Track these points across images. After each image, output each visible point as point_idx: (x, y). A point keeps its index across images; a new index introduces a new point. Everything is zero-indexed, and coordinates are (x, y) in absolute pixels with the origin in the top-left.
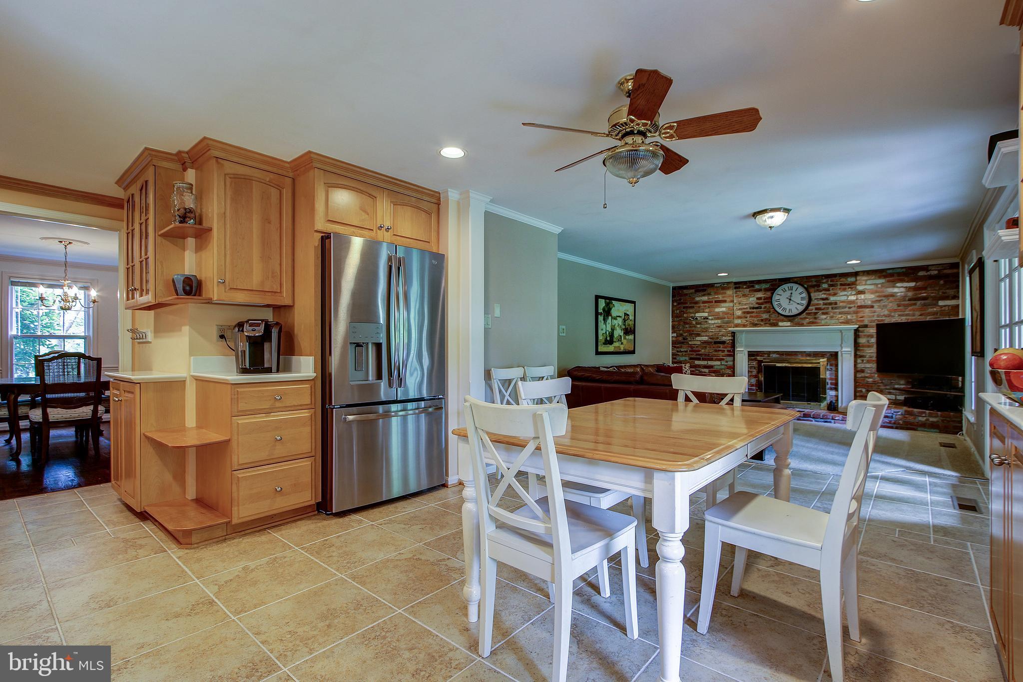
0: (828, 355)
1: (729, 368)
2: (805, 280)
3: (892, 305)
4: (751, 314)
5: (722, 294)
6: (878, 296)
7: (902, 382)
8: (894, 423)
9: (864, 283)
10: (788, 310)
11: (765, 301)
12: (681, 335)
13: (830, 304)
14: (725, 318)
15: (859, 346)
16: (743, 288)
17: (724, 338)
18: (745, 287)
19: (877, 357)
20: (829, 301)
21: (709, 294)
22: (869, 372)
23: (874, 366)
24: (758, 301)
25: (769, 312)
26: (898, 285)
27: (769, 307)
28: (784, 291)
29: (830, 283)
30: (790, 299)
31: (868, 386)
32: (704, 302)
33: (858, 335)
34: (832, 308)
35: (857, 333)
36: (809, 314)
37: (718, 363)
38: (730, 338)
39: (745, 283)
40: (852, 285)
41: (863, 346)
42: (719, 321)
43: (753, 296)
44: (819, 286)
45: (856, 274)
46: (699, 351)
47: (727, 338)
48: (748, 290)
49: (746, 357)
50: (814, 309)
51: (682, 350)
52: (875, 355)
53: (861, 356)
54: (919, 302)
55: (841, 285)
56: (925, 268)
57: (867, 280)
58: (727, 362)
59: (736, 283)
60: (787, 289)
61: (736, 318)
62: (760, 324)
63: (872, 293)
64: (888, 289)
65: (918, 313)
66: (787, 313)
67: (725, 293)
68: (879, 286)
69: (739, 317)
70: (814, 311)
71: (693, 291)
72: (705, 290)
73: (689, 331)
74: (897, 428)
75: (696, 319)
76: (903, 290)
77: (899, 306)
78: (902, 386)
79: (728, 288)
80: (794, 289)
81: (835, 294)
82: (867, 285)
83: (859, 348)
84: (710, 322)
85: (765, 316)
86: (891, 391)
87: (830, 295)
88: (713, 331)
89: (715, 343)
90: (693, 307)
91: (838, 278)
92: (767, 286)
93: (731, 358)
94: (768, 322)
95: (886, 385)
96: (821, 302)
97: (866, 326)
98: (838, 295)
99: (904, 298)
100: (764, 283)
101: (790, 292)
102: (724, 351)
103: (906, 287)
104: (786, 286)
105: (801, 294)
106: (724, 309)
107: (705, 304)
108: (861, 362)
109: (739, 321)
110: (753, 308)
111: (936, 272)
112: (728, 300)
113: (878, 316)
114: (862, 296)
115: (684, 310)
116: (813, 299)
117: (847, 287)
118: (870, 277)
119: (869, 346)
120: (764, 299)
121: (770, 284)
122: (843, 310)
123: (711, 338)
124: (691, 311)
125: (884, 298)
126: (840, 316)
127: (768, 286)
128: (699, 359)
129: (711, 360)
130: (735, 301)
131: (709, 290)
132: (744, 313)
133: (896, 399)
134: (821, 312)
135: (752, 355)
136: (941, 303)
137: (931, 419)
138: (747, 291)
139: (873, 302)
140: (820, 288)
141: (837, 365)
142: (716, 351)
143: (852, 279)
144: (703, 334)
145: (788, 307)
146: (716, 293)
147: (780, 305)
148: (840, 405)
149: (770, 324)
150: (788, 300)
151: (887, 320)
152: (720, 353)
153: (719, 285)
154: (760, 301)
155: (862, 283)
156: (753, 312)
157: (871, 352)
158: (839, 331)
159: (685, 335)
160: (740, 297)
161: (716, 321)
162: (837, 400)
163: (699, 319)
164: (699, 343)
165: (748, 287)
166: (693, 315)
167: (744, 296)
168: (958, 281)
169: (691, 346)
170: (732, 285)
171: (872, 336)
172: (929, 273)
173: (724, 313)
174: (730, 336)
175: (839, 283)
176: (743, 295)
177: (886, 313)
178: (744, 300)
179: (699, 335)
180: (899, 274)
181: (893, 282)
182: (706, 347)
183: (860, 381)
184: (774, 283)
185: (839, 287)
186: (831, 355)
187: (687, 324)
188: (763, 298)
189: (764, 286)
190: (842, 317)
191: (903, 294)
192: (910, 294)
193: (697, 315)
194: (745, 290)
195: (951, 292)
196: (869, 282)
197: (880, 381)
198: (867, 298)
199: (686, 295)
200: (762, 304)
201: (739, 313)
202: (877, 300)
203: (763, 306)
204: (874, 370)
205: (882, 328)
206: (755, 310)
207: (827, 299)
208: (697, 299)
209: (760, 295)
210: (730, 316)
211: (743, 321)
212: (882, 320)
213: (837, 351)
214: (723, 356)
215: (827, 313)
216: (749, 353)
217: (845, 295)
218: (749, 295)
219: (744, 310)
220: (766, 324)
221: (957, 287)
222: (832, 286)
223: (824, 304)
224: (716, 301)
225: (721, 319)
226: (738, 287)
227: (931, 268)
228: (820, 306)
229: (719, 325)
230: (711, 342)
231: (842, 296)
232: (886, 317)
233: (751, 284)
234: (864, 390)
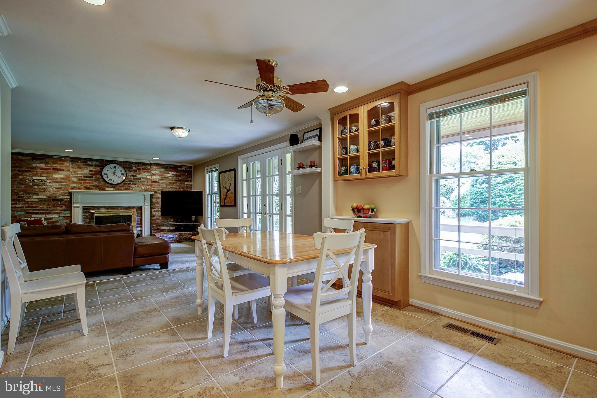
0: (136, 208)
1: (66, 218)
2: (123, 163)
3: (168, 183)
5: (60, 164)
6: (161, 177)
7: (172, 220)
8: (175, 240)
9: (155, 170)
10: (112, 181)
11: (96, 173)
12: (16, 193)
13: (137, 179)
14: (62, 182)
15: (153, 203)
16: (78, 162)
17: (62, 197)
18: (79, 161)
19: (161, 208)
20: (136, 178)
21: (47, 163)
22: (157, 216)
23: (160, 213)
24: (90, 173)
25: (99, 180)
26: (170, 173)
27: (99, 177)
28: (110, 168)
29: (137, 167)
30: (114, 174)
31: (157, 223)
32: (41, 168)
33: (152, 197)
34: (138, 182)
36: (125, 184)
37: (57, 215)
38: (68, 197)
39: (80, 159)
40: (148, 170)
41: (155, 203)
42: (57, 184)
43: (85, 168)
44: (131, 168)
45: (151, 164)
46: (37, 207)
47: (66, 197)
48: (82, 164)
49: (81, 211)
50: (128, 181)
52: (160, 207)
53: (154, 208)
54: (178, 182)
55: (143, 169)
56: (180, 166)
57: (156, 168)
58: (65, 214)
59: (71, 158)
61: (72, 183)
62: (92, 188)
63: (158, 176)
64: (165, 174)
65: (177, 187)
66: (112, 182)
67: (63, 164)
68: (162, 172)
69: (75, 182)
70: (128, 182)
71: (30, 158)
72: (43, 159)
73: (26, 190)
74: (176, 243)
75: (34, 181)
76: (172, 175)
77: (170, 183)
78: (172, 222)
79: (66, 161)
80: (117, 168)
81: (140, 174)
82: (156, 170)
83: (152, 204)
84: (48, 184)
85: (95, 183)
86: (167, 225)
87: (137, 174)
88: (52, 191)
89: (53, 200)
90: (30, 171)
91: (141, 165)
92: (97, 163)
93: (69, 212)
94: (97, 187)
95: (165, 222)
96: (132, 177)
97: (155, 192)
98: (141, 174)
99: (172, 180)
100: (94, 161)
101: (115, 169)
102: (62, 206)
103: (173, 174)
104: (111, 165)
105: (121, 171)
106: (62, 176)
107: (43, 170)
108: (154, 211)
109: (75, 185)
110: (87, 177)
111: (184, 169)
112: (65, 169)
113: (161, 188)
114: (154, 177)
115: (20, 173)
116: (128, 176)
117: (146, 171)
118: (158, 167)
119: (157, 203)
121: (99, 162)
122: (144, 183)
123: (48, 197)
124: (28, 174)
125: (164, 179)
127: (98, 164)
128: (37, 213)
129: (50, 213)
130: (71, 171)
131: (47, 160)
132: (79, 179)
133: (169, 229)
134: (132, 183)
135: (86, 209)
136: (186, 183)
137: (188, 236)
138: (81, 165)
139: (159, 180)
140: (132, 169)
141: (141, 214)
142: (54, 206)
143: (148, 167)
144: (40, 193)
145: (113, 179)
146: (53, 163)
147: (107, 177)
148: (143, 235)
149: (99, 189)
150: (113, 175)
151: (165, 190)
152: (58, 208)
153: (57, 157)
154: (92, 173)
155: (154, 169)
156: (86, 180)
157: (158, 206)
158: (143, 195)
159: (20, 193)
160: (76, 168)
161: (54, 184)
162: (142, 233)
163: (36, 181)
164: (37, 200)
165: (82, 162)
166: (30, 178)
167: (79, 168)
168: (192, 174)
169: (28, 203)
170: (69, 159)
171: (159, 198)
172: (182, 169)
173: (61, 178)
174: (67, 196)
175: (142, 168)
176: (78, 167)
177: (165, 186)
178: (78, 170)
179: (36, 194)
180: (170, 168)
181: (167, 171)
182: (44, 204)
183: (153, 222)
184: (102, 162)
185: (142, 170)
186: (139, 208)
187: (24, 184)
188: (94, 171)
189: (94, 163)
190: (143, 187)
191: (172, 177)
192: (175, 178)
193: (34, 178)
194: (80, 164)
195: (190, 179)
196: (157, 170)
197: (163, 221)
198: (156, 178)
200: (93, 175)
201: (75, 179)
202: (161, 179)
203: (94, 176)
204: (160, 215)
205: (163, 193)
206: (87, 178)
207: (135, 176)
208: (35, 165)
209: (91, 168)
210: (67, 181)
211: (79, 185)
212: (163, 190)
213: (142, 205)
214: (61, 210)
215: (135, 184)
216: (83, 208)
217: (145, 175)
218: (83, 168)
219: (79, 178)
220: (97, 188)
221: (192, 177)
222: (138, 169)
223: (134, 179)
224: (53, 169)
225: (58, 183)
226: (74, 161)
227: (182, 167)
228: (132, 180)
229: (57, 187)
230: (49, 200)
231: (143, 175)
232: (165, 188)
233: (85, 161)
234: (155, 226)
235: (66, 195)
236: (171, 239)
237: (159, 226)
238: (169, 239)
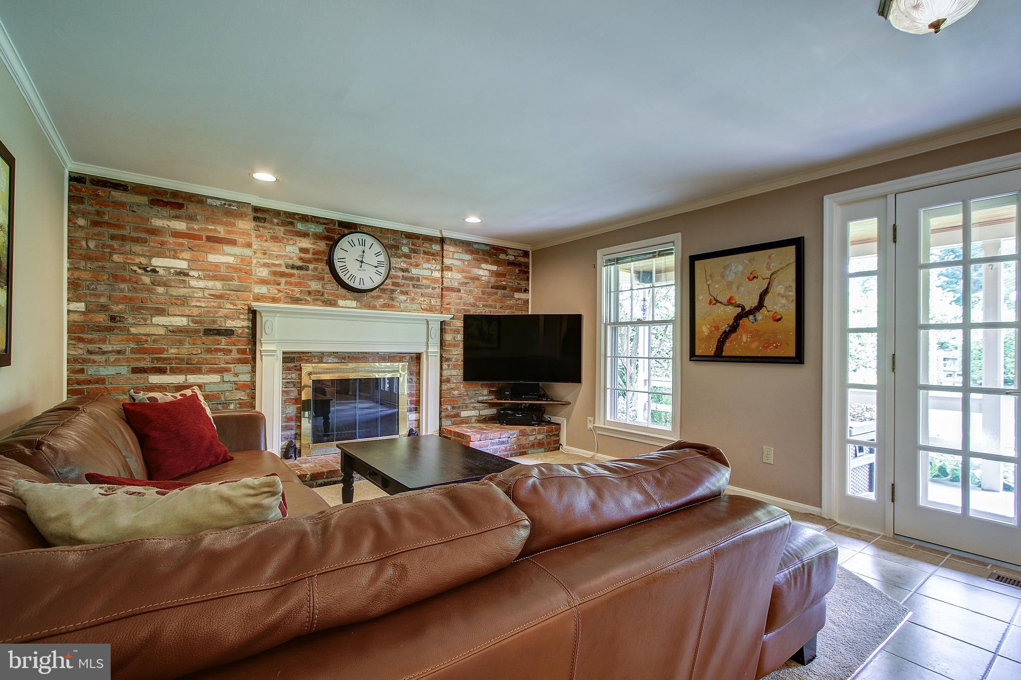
0: (408, 358)
1: (240, 387)
2: (379, 234)
3: (478, 292)
4: (289, 279)
5: (226, 224)
6: (466, 278)
7: (485, 392)
8: (510, 450)
9: (451, 256)
10: (357, 280)
11: (316, 256)
12: (104, 308)
13: (412, 279)
14: (232, 279)
15: (445, 345)
16: (272, 222)
17: (230, 324)
18: (276, 221)
20: (410, 275)
21: (191, 218)
22: (455, 381)
23: (461, 372)
24: (303, 255)
25: (322, 279)
26: (484, 266)
27: (323, 270)
28: (353, 245)
29: (411, 246)
30: (362, 262)
31: (453, 401)
32: (176, 234)
33: (445, 329)
34: (414, 287)
35: (443, 326)
36: (384, 290)
37: (215, 378)
38: (245, 324)
39: (277, 213)
40: (437, 256)
41: (450, 345)
42: (218, 285)
43: (291, 242)
44: (399, 248)
45: (442, 241)
46: (162, 351)
47: (240, 324)
48: (282, 229)
49: (278, 365)
50: (393, 284)
51: (106, 347)
52: (461, 358)
53: (448, 360)
54: (500, 292)
55: (424, 252)
56: (504, 250)
57: (454, 252)
58: (236, 375)
59: (256, 209)
60: (356, 243)
61: (256, 283)
62: (306, 300)
63: (459, 272)
64: (474, 269)
65: (498, 305)
66: (356, 285)
67: (233, 225)
69: (263, 282)
70: (390, 287)
71: (144, 200)
72: (180, 206)
73: (131, 299)
75: (154, 271)
76: (487, 273)
77: (483, 293)
78: (485, 398)
79: (241, 216)
80: (368, 245)
81: (417, 265)
82: (453, 258)
83: (444, 348)
84: (193, 283)
85: (315, 285)
86: (475, 405)
87: (411, 265)
88: (203, 304)
89: (208, 332)
90: (145, 241)
91: (420, 241)
92: (320, 229)
93: (247, 368)
94: (318, 297)
95: (471, 398)
96: (400, 274)
97: (452, 317)
98: (421, 267)
99: (487, 285)
100: (312, 221)
101: (362, 248)
102: (230, 351)
103: (490, 271)
104: (355, 237)
105: (378, 255)
106: (231, 260)
107: (181, 240)
108: (447, 367)
109: (263, 290)
110: (293, 267)
111: (513, 258)
112: (240, 240)
113: (465, 304)
114: (449, 274)
115: (115, 244)
116: (394, 268)
117: (431, 257)
118: (458, 249)
119: (455, 346)
120: (314, 254)
121: (325, 226)
122: (425, 291)
123: (196, 322)
124: (137, 248)
125: (470, 281)
126: (422, 299)
127: (321, 231)
128: (161, 371)
129: (198, 371)
130: (255, 247)
131: (192, 208)
132: (275, 273)
133: (480, 415)
134: (399, 290)
135: (292, 361)
136: (517, 295)
138: (280, 231)
139: (459, 284)
140: (399, 251)
141: (419, 374)
142: (209, 351)
143: (437, 248)
144: (172, 310)
145: (358, 275)
146: (207, 219)
147: (345, 268)
148: (423, 433)
149: (323, 302)
150: (359, 264)
151: (473, 311)
152: (220, 355)
153: (218, 203)
154: (307, 256)
155: (449, 255)
156: (292, 275)
157: (457, 353)
158: (425, 322)
159: (116, 308)
160: (267, 241)
161: (210, 284)
162: (418, 426)
163: (161, 272)
164: (162, 331)
165: (283, 224)
166: (144, 261)
167: (275, 238)
168: (528, 272)
169: (137, 339)
170: (249, 211)
171: (458, 332)
172: (507, 258)
173: (229, 266)
174: (244, 320)
175: (422, 249)
176: (272, 238)
177: (472, 300)
178: (274, 248)
179: (161, 312)
180: (484, 252)
181: (478, 261)
182: (181, 342)
183: (446, 396)
184: (331, 226)
185: (422, 255)
186: (412, 358)
187: (124, 280)
188: (311, 251)
189: (313, 228)
190: (424, 301)
191: (486, 278)
192: (493, 280)
193: (156, 262)
194: (276, 227)
195: (523, 283)
196: (456, 256)
197: (466, 394)
198: (453, 278)
199: (122, 205)
200: (309, 261)
201: (264, 273)
202: (464, 283)
203: (311, 266)
204: (460, 378)
205: (469, 320)
206: (295, 271)
207: (407, 270)
208: (158, 223)
209: (306, 243)
210: (245, 275)
211: (273, 291)
212: (469, 311)
213: (421, 351)
214: (227, 363)
215: (406, 293)
216: (285, 355)
217: (429, 269)
218: (285, 240)
219: (274, 269)
220: (317, 300)
221: (528, 279)
222: (414, 251)
223: (404, 278)
224: (209, 239)
225: (223, 280)
226: (262, 218)
227: (509, 252)
228: (399, 281)
229: (218, 293)
230: (196, 331)
231: (426, 269)
232: (472, 306)
233: (289, 219)
234: (449, 407)
235: (242, 317)
236: (503, 447)
237: (459, 408)
238: (498, 447)
